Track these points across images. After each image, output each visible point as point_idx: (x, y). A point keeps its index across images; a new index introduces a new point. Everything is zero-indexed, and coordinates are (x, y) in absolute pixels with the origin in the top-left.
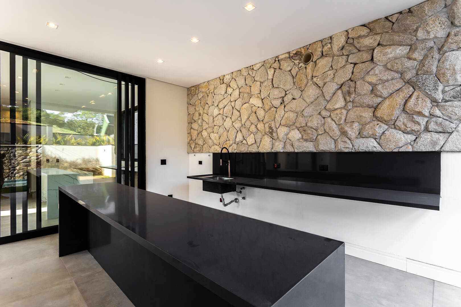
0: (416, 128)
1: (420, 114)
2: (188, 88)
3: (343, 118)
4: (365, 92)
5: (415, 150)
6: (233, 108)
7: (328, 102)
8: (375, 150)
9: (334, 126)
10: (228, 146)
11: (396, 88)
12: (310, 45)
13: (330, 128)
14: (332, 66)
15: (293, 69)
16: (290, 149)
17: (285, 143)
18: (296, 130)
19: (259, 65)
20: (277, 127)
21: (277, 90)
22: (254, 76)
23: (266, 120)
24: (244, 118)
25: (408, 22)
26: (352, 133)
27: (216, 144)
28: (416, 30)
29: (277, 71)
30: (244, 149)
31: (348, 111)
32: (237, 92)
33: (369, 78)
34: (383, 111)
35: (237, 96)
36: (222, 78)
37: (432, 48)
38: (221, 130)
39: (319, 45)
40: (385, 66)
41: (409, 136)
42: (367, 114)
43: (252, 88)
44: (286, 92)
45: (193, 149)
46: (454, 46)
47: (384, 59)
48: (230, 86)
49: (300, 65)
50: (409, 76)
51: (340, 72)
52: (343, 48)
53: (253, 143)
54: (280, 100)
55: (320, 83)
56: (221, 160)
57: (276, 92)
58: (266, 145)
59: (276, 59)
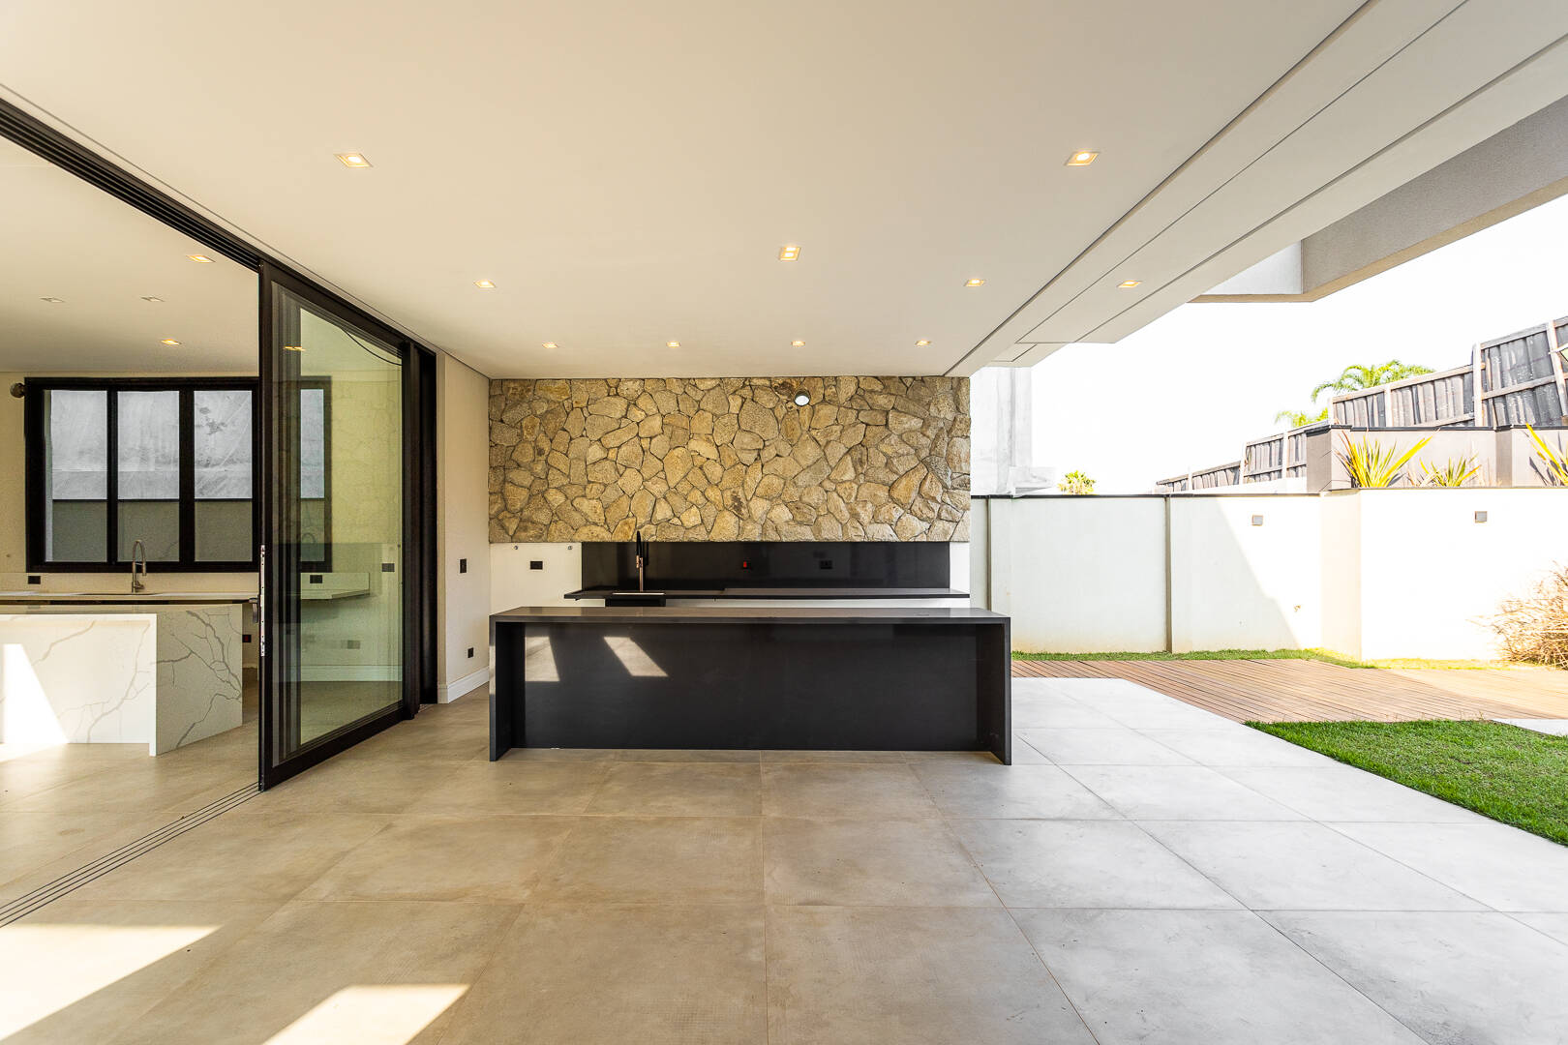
0: (931, 515)
1: (934, 499)
2: (491, 382)
3: (854, 495)
4: (879, 464)
5: (929, 540)
6: (645, 451)
7: (834, 469)
8: (891, 539)
9: (842, 506)
11: (912, 466)
12: (806, 378)
13: (837, 508)
14: (838, 420)
15: (778, 408)
16: (773, 537)
17: (764, 526)
18: (784, 506)
19: (713, 383)
20: (749, 498)
21: (748, 435)
22: (698, 399)
23: (724, 485)
24: (675, 475)
25: (919, 393)
26: (865, 516)
27: (595, 524)
28: (929, 404)
29: (749, 405)
30: (675, 535)
31: (860, 486)
32: (657, 422)
33: (883, 447)
34: (900, 492)
35: (657, 431)
36: (612, 383)
37: (942, 428)
38: (611, 494)
39: (818, 383)
40: (900, 436)
41: (925, 523)
42: (883, 494)
43: (694, 421)
44: (764, 441)
45: (511, 533)
46: (958, 433)
47: (900, 428)
48: (636, 405)
49: (791, 405)
50: (924, 454)
51: (848, 431)
52: (852, 399)
53: (696, 523)
54: (755, 454)
55: (822, 441)
57: (746, 439)
58: (727, 530)
59: (747, 382)
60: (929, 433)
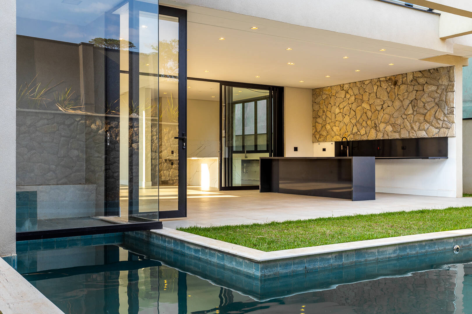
0: (438, 126)
1: (440, 119)
2: (313, 89)
3: (412, 120)
4: (420, 106)
5: (439, 137)
6: (350, 109)
7: (406, 110)
8: (425, 137)
9: (408, 124)
10: (347, 136)
11: (433, 106)
12: (397, 75)
13: (406, 125)
14: (407, 90)
15: (388, 88)
16: (386, 137)
17: (384, 133)
18: (390, 126)
19: (369, 81)
20: (379, 123)
21: (379, 100)
22: (365, 88)
23: (372, 119)
24: (358, 116)
25: (436, 75)
26: (416, 128)
27: (338, 135)
28: (439, 79)
29: (379, 88)
30: (358, 138)
31: (414, 115)
32: (353, 98)
33: (422, 99)
34: (428, 117)
35: (354, 101)
36: (342, 86)
37: (443, 89)
38: (342, 124)
39: (401, 77)
40: (428, 94)
41: (437, 129)
42: (422, 118)
43: (364, 96)
44: (384, 101)
45: (317, 139)
46: (450, 90)
47: (428, 91)
48: (348, 92)
49: (392, 86)
50: (437, 100)
51: (410, 94)
52: (412, 81)
53: (364, 133)
54: (381, 107)
55: (402, 99)
56: (342, 146)
57: (378, 101)
58: (372, 136)
59: (379, 80)
60: (438, 91)
